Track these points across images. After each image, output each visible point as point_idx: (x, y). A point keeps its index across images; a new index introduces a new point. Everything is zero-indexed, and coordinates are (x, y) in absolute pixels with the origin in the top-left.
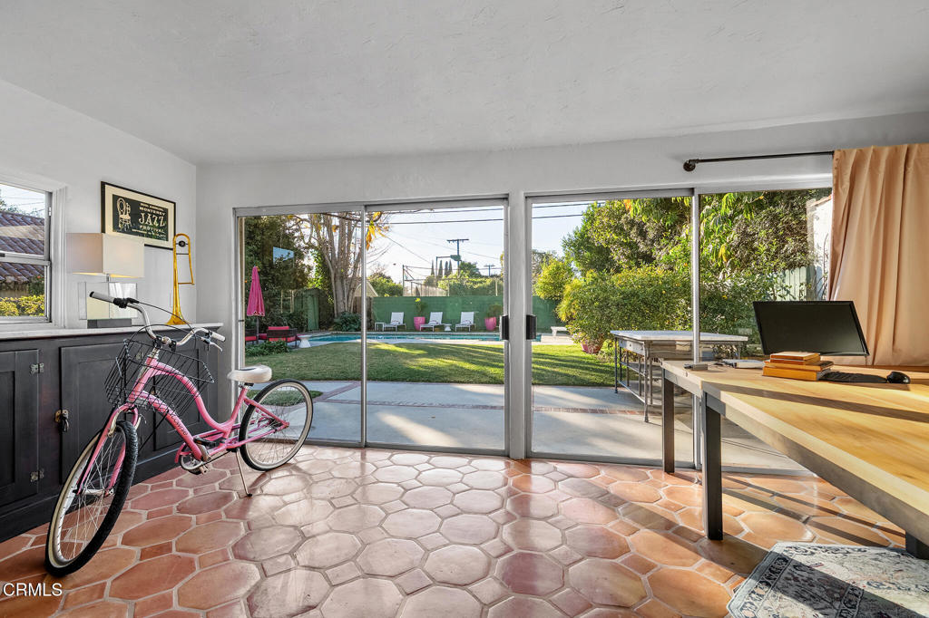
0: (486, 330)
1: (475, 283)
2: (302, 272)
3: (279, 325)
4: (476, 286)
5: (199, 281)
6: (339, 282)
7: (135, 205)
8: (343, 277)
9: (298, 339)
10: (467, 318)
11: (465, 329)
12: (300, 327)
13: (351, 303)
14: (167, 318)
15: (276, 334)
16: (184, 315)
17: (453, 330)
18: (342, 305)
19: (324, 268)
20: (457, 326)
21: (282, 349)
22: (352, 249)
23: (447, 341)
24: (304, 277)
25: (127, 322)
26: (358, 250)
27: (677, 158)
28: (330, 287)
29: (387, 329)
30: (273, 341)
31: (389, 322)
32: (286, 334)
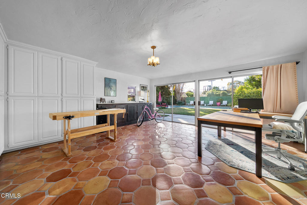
0: (217, 106)
1: (217, 92)
2: (170, 92)
3: (164, 103)
4: (217, 94)
5: (150, 96)
6: (178, 94)
7: (143, 87)
8: (179, 93)
9: (168, 106)
10: (211, 102)
11: (210, 105)
12: (169, 104)
13: (181, 99)
14: (147, 101)
15: (164, 105)
16: (149, 101)
17: (207, 105)
18: (178, 99)
19: (175, 91)
20: (208, 104)
21: (164, 108)
22: (181, 86)
23: (205, 108)
24: (170, 93)
25: (143, 102)
26: (182, 86)
27: (227, 71)
28: (176, 95)
29: (189, 105)
30: (163, 107)
31: (190, 103)
32: (165, 105)
